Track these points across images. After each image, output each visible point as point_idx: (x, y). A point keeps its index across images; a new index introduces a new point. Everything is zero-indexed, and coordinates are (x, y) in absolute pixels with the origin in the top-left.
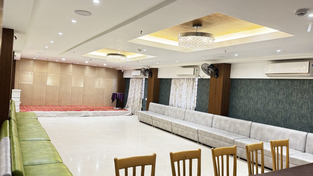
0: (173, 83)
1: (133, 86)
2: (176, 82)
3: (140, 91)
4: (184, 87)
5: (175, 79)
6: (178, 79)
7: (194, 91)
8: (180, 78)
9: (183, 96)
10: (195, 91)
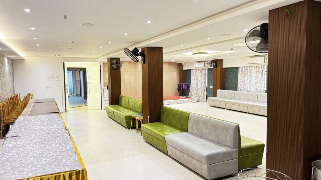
0: (240, 71)
1: (195, 77)
2: (244, 70)
3: (203, 80)
4: (252, 73)
5: (243, 67)
6: (245, 67)
7: (263, 77)
8: (247, 66)
9: (252, 81)
10: (265, 76)
